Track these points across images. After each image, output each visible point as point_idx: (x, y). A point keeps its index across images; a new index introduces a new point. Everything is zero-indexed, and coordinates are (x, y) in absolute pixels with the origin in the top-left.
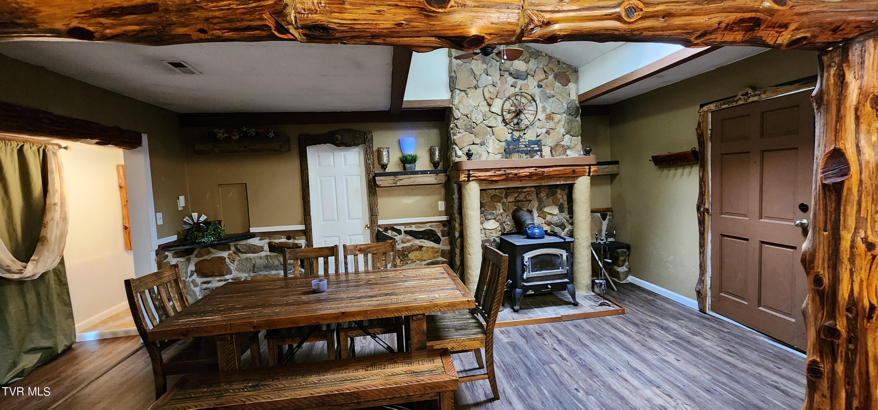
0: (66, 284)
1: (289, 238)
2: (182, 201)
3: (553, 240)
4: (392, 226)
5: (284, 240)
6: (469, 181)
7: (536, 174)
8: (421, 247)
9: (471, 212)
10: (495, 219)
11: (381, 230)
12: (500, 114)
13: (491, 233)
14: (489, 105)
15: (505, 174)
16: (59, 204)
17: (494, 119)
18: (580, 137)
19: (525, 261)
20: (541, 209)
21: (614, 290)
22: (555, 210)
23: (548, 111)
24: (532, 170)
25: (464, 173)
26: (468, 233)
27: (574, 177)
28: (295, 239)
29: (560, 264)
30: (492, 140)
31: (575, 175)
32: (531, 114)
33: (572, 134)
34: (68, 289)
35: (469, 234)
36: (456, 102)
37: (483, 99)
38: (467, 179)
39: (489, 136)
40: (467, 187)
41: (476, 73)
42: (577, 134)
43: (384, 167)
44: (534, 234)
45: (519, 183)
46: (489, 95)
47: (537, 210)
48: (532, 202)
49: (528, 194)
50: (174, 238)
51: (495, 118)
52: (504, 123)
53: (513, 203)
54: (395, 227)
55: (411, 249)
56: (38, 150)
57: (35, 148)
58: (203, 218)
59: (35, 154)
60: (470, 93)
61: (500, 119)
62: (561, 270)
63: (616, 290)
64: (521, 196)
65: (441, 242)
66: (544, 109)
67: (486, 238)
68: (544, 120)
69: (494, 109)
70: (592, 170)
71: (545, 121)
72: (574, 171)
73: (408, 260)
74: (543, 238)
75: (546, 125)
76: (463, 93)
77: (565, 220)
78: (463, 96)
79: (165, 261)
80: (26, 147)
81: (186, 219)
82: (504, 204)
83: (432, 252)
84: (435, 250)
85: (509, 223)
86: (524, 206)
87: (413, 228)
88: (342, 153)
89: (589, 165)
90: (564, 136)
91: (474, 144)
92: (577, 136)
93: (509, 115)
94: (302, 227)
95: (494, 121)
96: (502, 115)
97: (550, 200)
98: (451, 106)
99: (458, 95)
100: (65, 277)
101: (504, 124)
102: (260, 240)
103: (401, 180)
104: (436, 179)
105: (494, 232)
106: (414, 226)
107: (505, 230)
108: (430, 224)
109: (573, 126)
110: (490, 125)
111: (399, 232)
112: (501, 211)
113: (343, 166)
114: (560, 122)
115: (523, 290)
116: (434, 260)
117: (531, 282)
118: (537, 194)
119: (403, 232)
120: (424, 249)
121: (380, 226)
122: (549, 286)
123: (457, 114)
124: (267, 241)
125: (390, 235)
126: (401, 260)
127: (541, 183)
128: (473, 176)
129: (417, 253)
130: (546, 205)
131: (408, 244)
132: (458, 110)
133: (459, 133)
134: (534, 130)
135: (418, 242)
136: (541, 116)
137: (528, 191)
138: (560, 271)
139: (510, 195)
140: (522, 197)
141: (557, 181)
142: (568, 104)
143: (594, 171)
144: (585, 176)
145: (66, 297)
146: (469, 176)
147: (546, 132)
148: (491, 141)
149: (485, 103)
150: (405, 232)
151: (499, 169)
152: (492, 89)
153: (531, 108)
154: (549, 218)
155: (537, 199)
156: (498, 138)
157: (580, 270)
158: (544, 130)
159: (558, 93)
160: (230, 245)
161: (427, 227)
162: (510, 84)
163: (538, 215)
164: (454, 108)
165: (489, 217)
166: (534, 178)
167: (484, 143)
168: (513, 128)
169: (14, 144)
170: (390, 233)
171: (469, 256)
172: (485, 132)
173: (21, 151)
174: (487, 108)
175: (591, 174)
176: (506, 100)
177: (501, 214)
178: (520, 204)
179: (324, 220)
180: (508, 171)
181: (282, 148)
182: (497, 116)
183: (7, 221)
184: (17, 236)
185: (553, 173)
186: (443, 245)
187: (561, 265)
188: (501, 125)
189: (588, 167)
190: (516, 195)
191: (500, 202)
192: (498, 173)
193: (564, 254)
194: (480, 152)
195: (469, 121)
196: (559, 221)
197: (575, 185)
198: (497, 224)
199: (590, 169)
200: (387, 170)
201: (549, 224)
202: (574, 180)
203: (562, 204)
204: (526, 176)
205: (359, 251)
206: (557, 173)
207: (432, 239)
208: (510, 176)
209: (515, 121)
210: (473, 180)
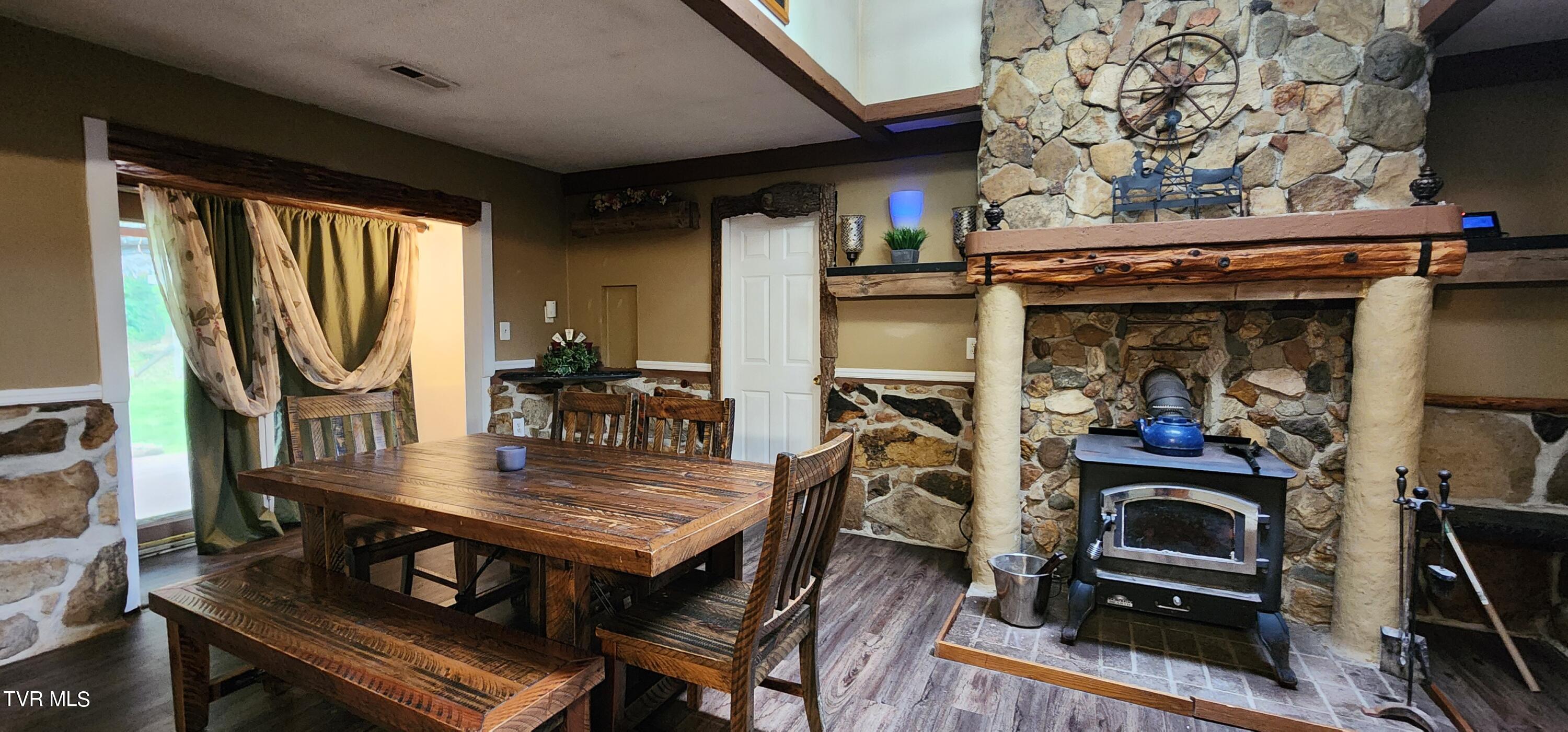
0: (413, 410)
1: (684, 384)
2: (550, 309)
3: (1230, 465)
4: (861, 382)
5: (676, 387)
6: (989, 283)
7: (1194, 268)
8: (913, 436)
9: (990, 362)
10: (1080, 388)
11: (837, 388)
12: (1113, 106)
13: (1065, 423)
14: (1083, 86)
15: (1092, 267)
16: (402, 302)
17: (1093, 123)
18: (1419, 151)
19: (1104, 509)
20: (1240, 374)
21: (1525, 686)
22: (1294, 384)
23: (1288, 79)
24: (1183, 255)
25: (976, 262)
26: (982, 413)
27: (1358, 279)
28: (692, 387)
29: (1233, 541)
30: (1084, 179)
31: (1356, 272)
32: (1221, 96)
33: (1381, 141)
34: (414, 416)
35: (983, 417)
36: (990, 90)
37: (1067, 74)
38: (983, 277)
39: (1078, 170)
40: (987, 298)
41: (1049, 7)
42: (1404, 139)
43: (853, 255)
44: (1163, 439)
45: (1145, 292)
46: (1084, 60)
47: (1225, 375)
48: (1210, 353)
49: (1200, 329)
50: (530, 363)
51: (1098, 120)
52: (1125, 130)
53: (1149, 353)
54: (866, 385)
55: (891, 437)
56: (389, 230)
57: (384, 226)
58: (580, 339)
59: (383, 234)
60: (1030, 62)
61: (1112, 120)
62: (1233, 560)
63: (1534, 687)
64: (1172, 334)
65: (962, 432)
66: (1270, 75)
67: (1053, 436)
68: (1269, 109)
69: (1093, 96)
70: (1436, 254)
71: (1272, 110)
72: (1351, 259)
73: (883, 460)
74: (1197, 453)
75: (1276, 122)
76: (1010, 65)
77: (1330, 418)
78: (1009, 75)
79: (501, 395)
80: (374, 224)
81: (557, 338)
82: (1111, 352)
83: (936, 451)
84: (944, 448)
85: (1129, 405)
86: (1184, 363)
87: (902, 393)
88: (785, 231)
89: (1427, 239)
90: (1345, 151)
91: (1030, 192)
92: (1407, 148)
93: (1144, 105)
94: (705, 367)
95: (1094, 127)
96: (1119, 109)
97: (1276, 351)
98: (979, 103)
99: (997, 72)
100: (413, 400)
101: (1124, 134)
102: (646, 382)
103: (877, 284)
104: (954, 283)
105: (1076, 422)
106: (903, 387)
107: (1109, 420)
108: (940, 387)
109: (1389, 114)
110: (1079, 139)
111: (873, 396)
112: (1101, 369)
113: (785, 257)
114: (1334, 109)
115: (1096, 589)
116: (940, 469)
117: (1127, 572)
118: (1228, 331)
119: (880, 398)
120: (919, 441)
121: (837, 380)
122: (1177, 600)
123: (991, 120)
124: (654, 385)
125: (853, 400)
126: (870, 458)
127: (1224, 295)
128: (1000, 272)
129: (902, 448)
130: (1257, 363)
131: (887, 426)
132: (996, 109)
133: (994, 167)
134: (1228, 142)
135: (908, 424)
136: (1261, 98)
137: (1200, 321)
138: (1231, 563)
139: (1137, 329)
140: (1175, 336)
141: (1286, 290)
142: (1369, 46)
143: (1447, 259)
144: (1403, 274)
145: (412, 427)
146: (989, 273)
147: (1271, 145)
148: (1081, 184)
149: (1071, 82)
150: (885, 398)
151: (1076, 253)
152: (1090, 41)
153: (1221, 77)
154: (1265, 404)
155: (1227, 344)
156: (1102, 173)
157: (1356, 582)
158: (1265, 140)
159: (1329, 16)
160: (605, 386)
161: (934, 393)
162: (1154, 19)
163: (1224, 390)
164: (985, 108)
165: (1065, 382)
166: (1193, 279)
167: (1062, 187)
168: (1153, 142)
169: (358, 220)
170: (854, 397)
171: (980, 470)
172: (1064, 158)
173: (366, 229)
174: (1075, 96)
175: (1433, 269)
176: (1133, 66)
177: (1101, 377)
178: (1169, 356)
179: (748, 360)
180: (1101, 258)
181: (680, 222)
182: (1102, 113)
183: (340, 317)
184: (350, 335)
185: (1261, 266)
186: (966, 439)
187: (1234, 546)
188: (1114, 136)
189: (1419, 245)
190: (1159, 330)
191: (1099, 346)
192: (1070, 262)
193: (1252, 515)
194: (1045, 212)
195: (1023, 135)
196: (1306, 416)
197: (1363, 306)
198: (1088, 403)
199: (1426, 252)
200: (859, 263)
201: (1265, 422)
202: (1360, 289)
203: (1322, 366)
204: (1160, 273)
205: (667, 410)
206: (1277, 263)
207: (940, 421)
208: (1109, 271)
209: (1161, 121)
210: (1001, 281)
